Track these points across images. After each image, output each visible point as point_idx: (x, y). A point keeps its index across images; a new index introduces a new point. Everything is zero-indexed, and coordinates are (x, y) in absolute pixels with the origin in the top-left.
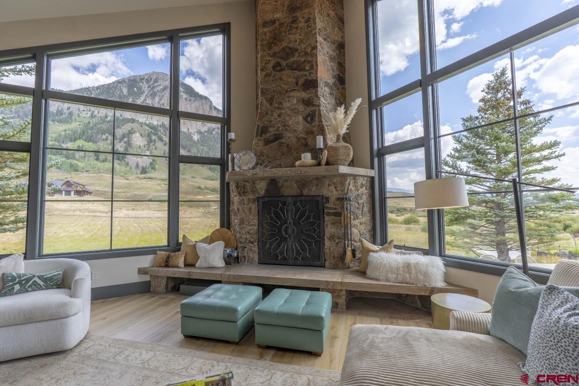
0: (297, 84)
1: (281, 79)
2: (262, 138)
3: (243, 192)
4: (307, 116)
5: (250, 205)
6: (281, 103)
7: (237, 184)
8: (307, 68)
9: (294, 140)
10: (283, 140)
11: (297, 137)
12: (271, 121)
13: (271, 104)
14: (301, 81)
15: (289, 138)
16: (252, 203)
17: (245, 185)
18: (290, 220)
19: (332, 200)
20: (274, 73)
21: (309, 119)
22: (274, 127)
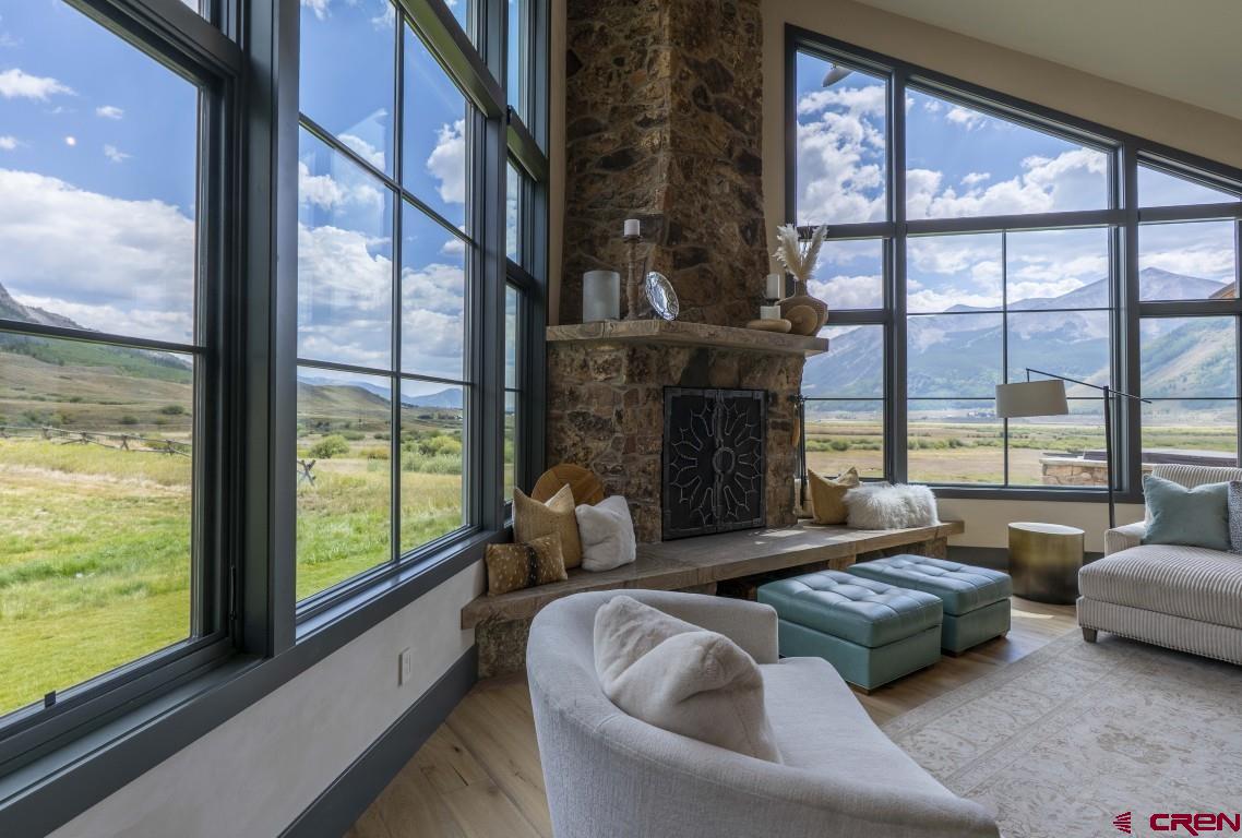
0: (730, 152)
1: (706, 127)
2: (672, 250)
3: (640, 374)
4: (747, 227)
5: (650, 403)
6: (705, 182)
7: (634, 351)
8: (747, 127)
9: (726, 271)
10: (706, 266)
11: (731, 266)
12: (688, 216)
13: (687, 177)
14: (737, 151)
15: (719, 263)
16: (655, 399)
17: (648, 356)
18: (719, 439)
19: (781, 399)
20: (694, 108)
21: (749, 233)
22: (693, 231)
